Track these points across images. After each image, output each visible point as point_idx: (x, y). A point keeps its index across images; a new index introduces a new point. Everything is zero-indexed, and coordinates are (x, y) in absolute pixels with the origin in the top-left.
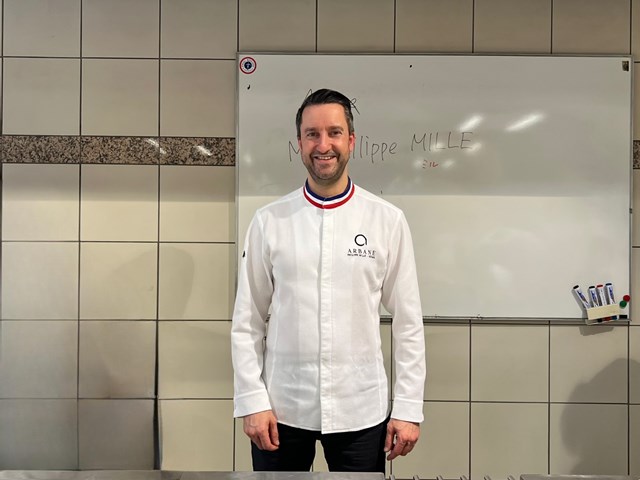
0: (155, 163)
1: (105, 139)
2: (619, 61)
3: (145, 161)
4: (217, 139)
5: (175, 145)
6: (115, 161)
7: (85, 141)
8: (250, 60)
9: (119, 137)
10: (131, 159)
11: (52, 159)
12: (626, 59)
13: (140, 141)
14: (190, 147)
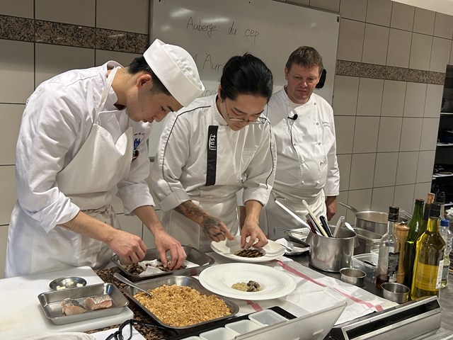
1: (54, 25)
2: (335, 16)
4: (135, 34)
5: (107, 35)
6: (62, 43)
7: (38, 25)
9: (66, 24)
10: (75, 43)
11: (11, 36)
12: (338, 16)
13: (81, 30)
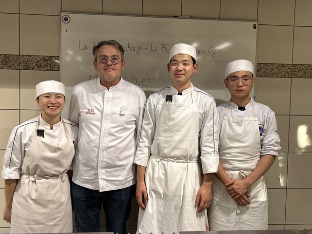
0: (17, 69)
2: (252, 24)
3: (12, 67)
4: (50, 57)
5: (28, 59)
8: (67, 17)
12: (255, 23)
13: (9, 57)
14: (36, 61)
